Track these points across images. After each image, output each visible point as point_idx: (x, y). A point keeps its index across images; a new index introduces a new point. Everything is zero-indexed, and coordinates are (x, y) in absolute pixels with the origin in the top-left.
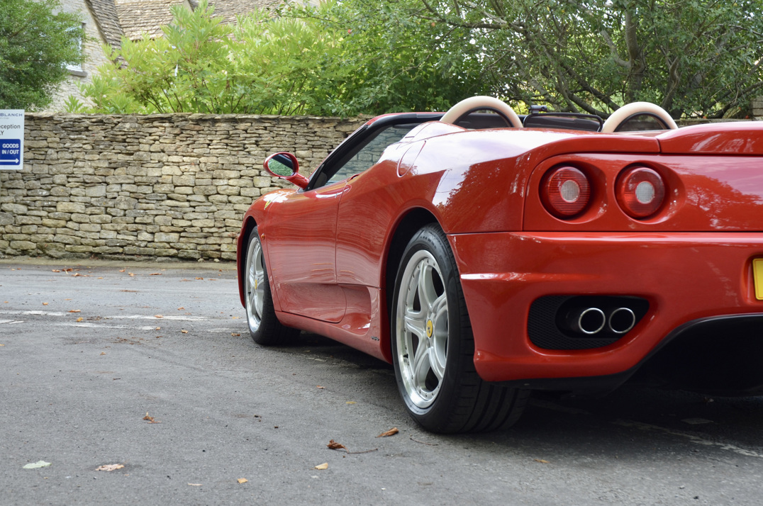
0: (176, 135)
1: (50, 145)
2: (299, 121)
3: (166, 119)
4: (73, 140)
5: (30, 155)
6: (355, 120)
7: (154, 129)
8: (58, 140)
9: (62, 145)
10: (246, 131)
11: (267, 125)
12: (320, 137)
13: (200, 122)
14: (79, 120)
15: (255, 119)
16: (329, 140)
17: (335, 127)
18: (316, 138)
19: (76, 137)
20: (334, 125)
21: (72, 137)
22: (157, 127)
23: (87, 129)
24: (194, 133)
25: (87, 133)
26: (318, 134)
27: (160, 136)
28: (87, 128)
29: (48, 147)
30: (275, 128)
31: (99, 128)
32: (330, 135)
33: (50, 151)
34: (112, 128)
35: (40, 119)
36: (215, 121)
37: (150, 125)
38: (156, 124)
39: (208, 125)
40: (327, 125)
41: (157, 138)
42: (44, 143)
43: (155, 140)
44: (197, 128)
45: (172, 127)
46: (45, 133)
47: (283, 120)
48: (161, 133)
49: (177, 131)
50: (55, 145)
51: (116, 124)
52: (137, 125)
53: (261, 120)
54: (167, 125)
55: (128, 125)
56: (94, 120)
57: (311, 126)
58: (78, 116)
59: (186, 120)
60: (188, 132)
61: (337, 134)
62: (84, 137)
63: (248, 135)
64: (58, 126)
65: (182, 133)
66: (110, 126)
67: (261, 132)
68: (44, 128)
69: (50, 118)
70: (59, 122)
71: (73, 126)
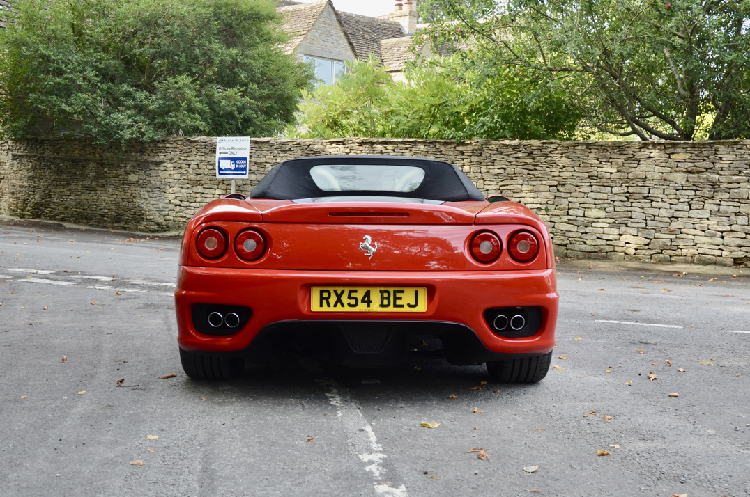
1: (268, 161)
2: (429, 143)
3: (340, 142)
5: (254, 168)
6: (469, 142)
7: (333, 150)
8: (272, 157)
9: (274, 161)
10: (393, 150)
11: (407, 146)
12: (445, 155)
13: (363, 144)
14: (285, 143)
15: (399, 142)
16: (451, 157)
17: (455, 147)
18: (442, 156)
19: (283, 155)
20: (453, 146)
21: (281, 155)
23: (290, 149)
24: (359, 152)
25: (290, 152)
26: (443, 152)
29: (266, 162)
30: (413, 149)
31: (298, 148)
32: (451, 153)
33: (267, 165)
35: (261, 143)
36: (372, 143)
37: (330, 146)
38: (334, 145)
39: (368, 146)
40: (449, 146)
41: (335, 155)
42: (263, 160)
44: (361, 148)
45: (344, 148)
46: (265, 153)
47: (419, 142)
48: (337, 152)
49: (347, 151)
51: (309, 146)
52: (322, 147)
53: (403, 143)
54: (341, 146)
55: (316, 147)
56: (295, 143)
57: (437, 147)
58: (285, 141)
59: (354, 143)
60: (355, 151)
61: (456, 153)
62: (288, 155)
63: (395, 154)
64: (273, 148)
65: (351, 152)
66: (305, 147)
67: (403, 151)
68: (264, 149)
69: (268, 142)
70: (273, 145)
71: (282, 147)
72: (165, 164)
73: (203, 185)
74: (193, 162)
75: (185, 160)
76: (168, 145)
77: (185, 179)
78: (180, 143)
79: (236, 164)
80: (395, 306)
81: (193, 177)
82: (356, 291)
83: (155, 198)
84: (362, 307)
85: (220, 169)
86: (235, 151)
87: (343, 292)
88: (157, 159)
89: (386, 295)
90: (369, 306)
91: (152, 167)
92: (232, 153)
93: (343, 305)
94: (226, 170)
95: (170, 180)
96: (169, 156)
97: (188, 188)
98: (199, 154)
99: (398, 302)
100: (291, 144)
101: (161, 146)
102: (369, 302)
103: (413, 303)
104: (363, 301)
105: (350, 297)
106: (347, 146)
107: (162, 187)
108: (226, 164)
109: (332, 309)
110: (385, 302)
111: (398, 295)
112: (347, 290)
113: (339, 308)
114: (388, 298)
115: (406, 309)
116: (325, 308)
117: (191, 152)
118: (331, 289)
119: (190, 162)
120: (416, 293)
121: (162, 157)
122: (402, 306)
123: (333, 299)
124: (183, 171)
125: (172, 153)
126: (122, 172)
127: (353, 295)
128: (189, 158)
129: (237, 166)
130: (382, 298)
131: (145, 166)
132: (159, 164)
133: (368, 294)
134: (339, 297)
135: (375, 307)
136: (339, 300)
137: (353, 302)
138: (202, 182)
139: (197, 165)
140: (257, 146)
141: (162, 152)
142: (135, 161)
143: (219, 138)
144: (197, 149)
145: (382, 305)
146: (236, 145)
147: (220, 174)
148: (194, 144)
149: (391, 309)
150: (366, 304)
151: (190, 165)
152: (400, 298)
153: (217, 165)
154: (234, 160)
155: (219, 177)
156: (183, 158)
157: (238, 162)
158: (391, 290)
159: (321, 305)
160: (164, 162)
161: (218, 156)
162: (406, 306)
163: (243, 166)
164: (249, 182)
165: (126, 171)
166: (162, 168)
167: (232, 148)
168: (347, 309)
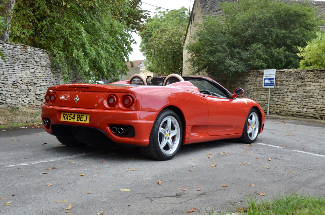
0: (315, 76)
1: (284, 80)
4: (289, 78)
7: (309, 74)
8: (285, 78)
9: (286, 80)
13: (321, 71)
14: (291, 72)
21: (289, 77)
22: (310, 73)
24: (319, 75)
25: (292, 76)
27: (310, 76)
28: (292, 74)
29: (283, 80)
31: (295, 74)
33: (284, 82)
34: (299, 74)
35: (282, 72)
38: (309, 72)
39: (324, 72)
41: (309, 77)
42: (282, 79)
43: (309, 78)
44: (320, 73)
45: (313, 73)
46: (283, 76)
48: (310, 75)
49: (315, 74)
50: (285, 80)
51: (300, 73)
52: (305, 73)
54: (312, 72)
55: (302, 73)
59: (318, 71)
60: (318, 75)
62: (292, 77)
64: (286, 74)
65: (316, 75)
66: (298, 73)
68: (283, 74)
69: (284, 71)
70: (286, 72)
71: (289, 74)
72: (249, 82)
73: (261, 90)
74: (258, 81)
75: (256, 80)
76: (251, 74)
77: (255, 88)
78: (254, 73)
79: (270, 81)
80: (81, 120)
81: (258, 87)
82: (71, 115)
83: (246, 96)
84: (72, 120)
85: (265, 84)
86: (270, 75)
87: (68, 114)
88: (247, 80)
89: (79, 116)
90: (74, 120)
91: (245, 83)
92: (269, 76)
93: (68, 119)
94: (267, 84)
95: (251, 89)
96: (251, 78)
97: (256, 92)
98: (260, 77)
99: (82, 119)
100: (293, 72)
101: (248, 74)
102: (74, 119)
103: (85, 120)
104: (73, 118)
105: (70, 117)
106: (314, 72)
107: (248, 91)
108: (267, 81)
109: (65, 120)
110: (78, 119)
111: (82, 117)
112: (69, 114)
113: (67, 120)
114: (79, 118)
115: (83, 122)
116: (64, 120)
117: (258, 76)
118: (66, 113)
119: (257, 81)
120: (87, 116)
121: (249, 79)
122: (82, 121)
123: (66, 117)
124: (255, 85)
125: (252, 77)
126: (236, 85)
127: (71, 116)
128: (257, 79)
129: (271, 82)
130: (78, 118)
131: (243, 83)
132: (248, 82)
133: (74, 116)
134: (67, 116)
135: (75, 121)
136: (67, 118)
137: (70, 118)
138: (261, 89)
139: (260, 82)
140: (280, 73)
141: (249, 77)
142: (241, 81)
143: (265, 70)
144: (260, 75)
145: (77, 120)
146: (271, 73)
147: (265, 86)
148: (259, 73)
149: (79, 121)
150: (73, 119)
151: (257, 82)
152: (82, 118)
153: (263, 82)
154: (270, 79)
155: (264, 87)
156: (255, 79)
157: (271, 80)
158: (80, 115)
159: (63, 119)
160: (249, 81)
161: (264, 78)
162: (83, 121)
163: (273, 82)
164: (277, 89)
165: (238, 85)
166: (249, 84)
167: (269, 74)
168: (69, 121)
